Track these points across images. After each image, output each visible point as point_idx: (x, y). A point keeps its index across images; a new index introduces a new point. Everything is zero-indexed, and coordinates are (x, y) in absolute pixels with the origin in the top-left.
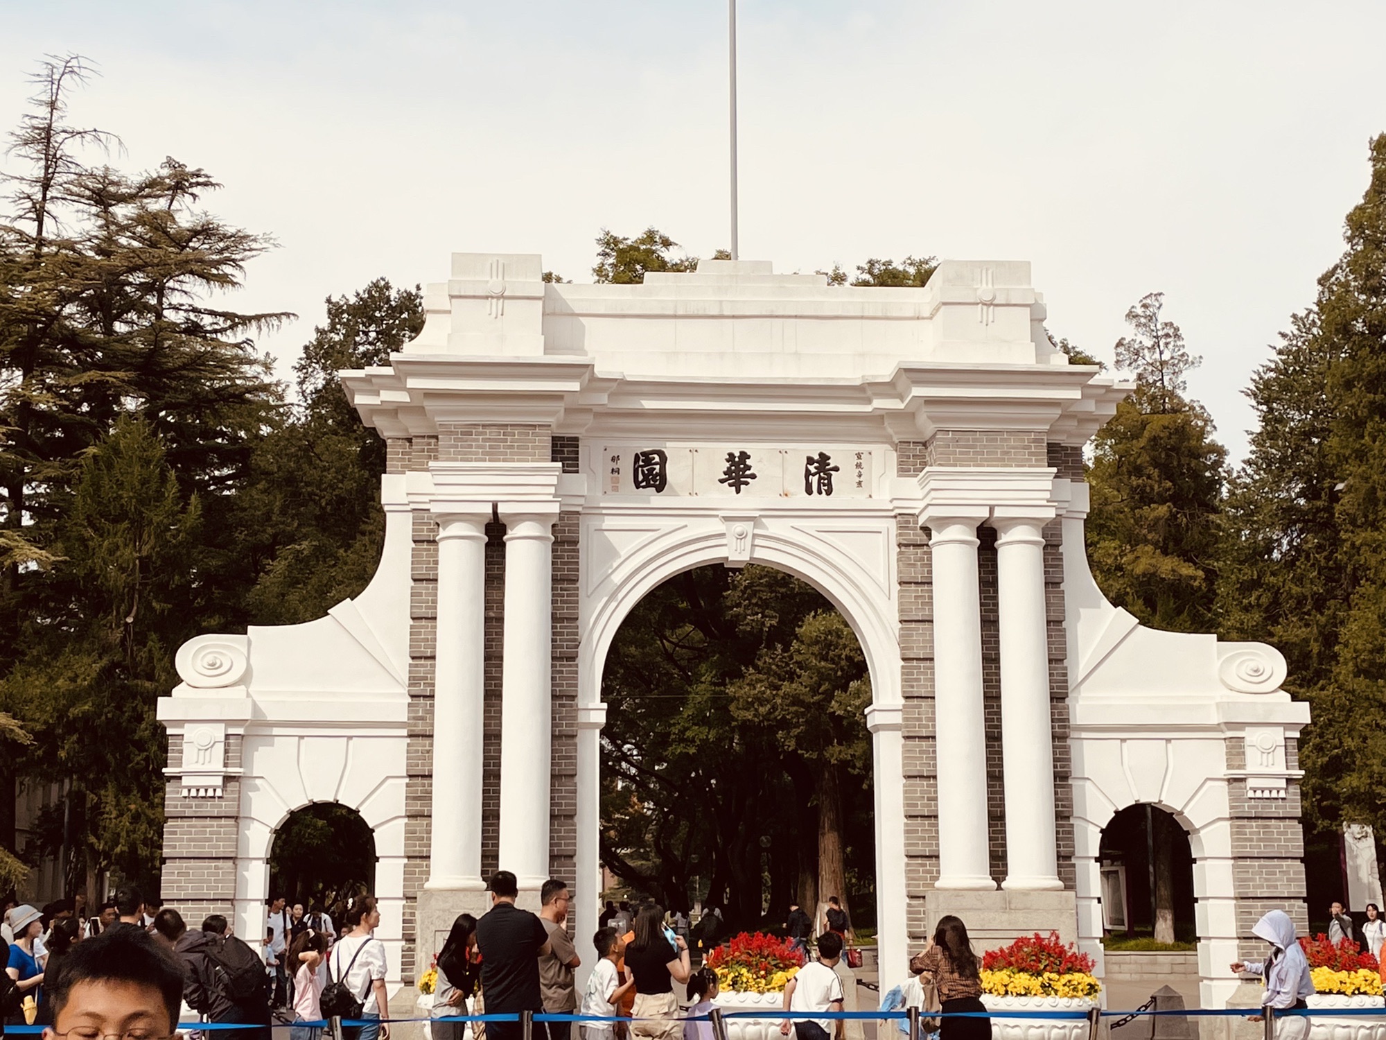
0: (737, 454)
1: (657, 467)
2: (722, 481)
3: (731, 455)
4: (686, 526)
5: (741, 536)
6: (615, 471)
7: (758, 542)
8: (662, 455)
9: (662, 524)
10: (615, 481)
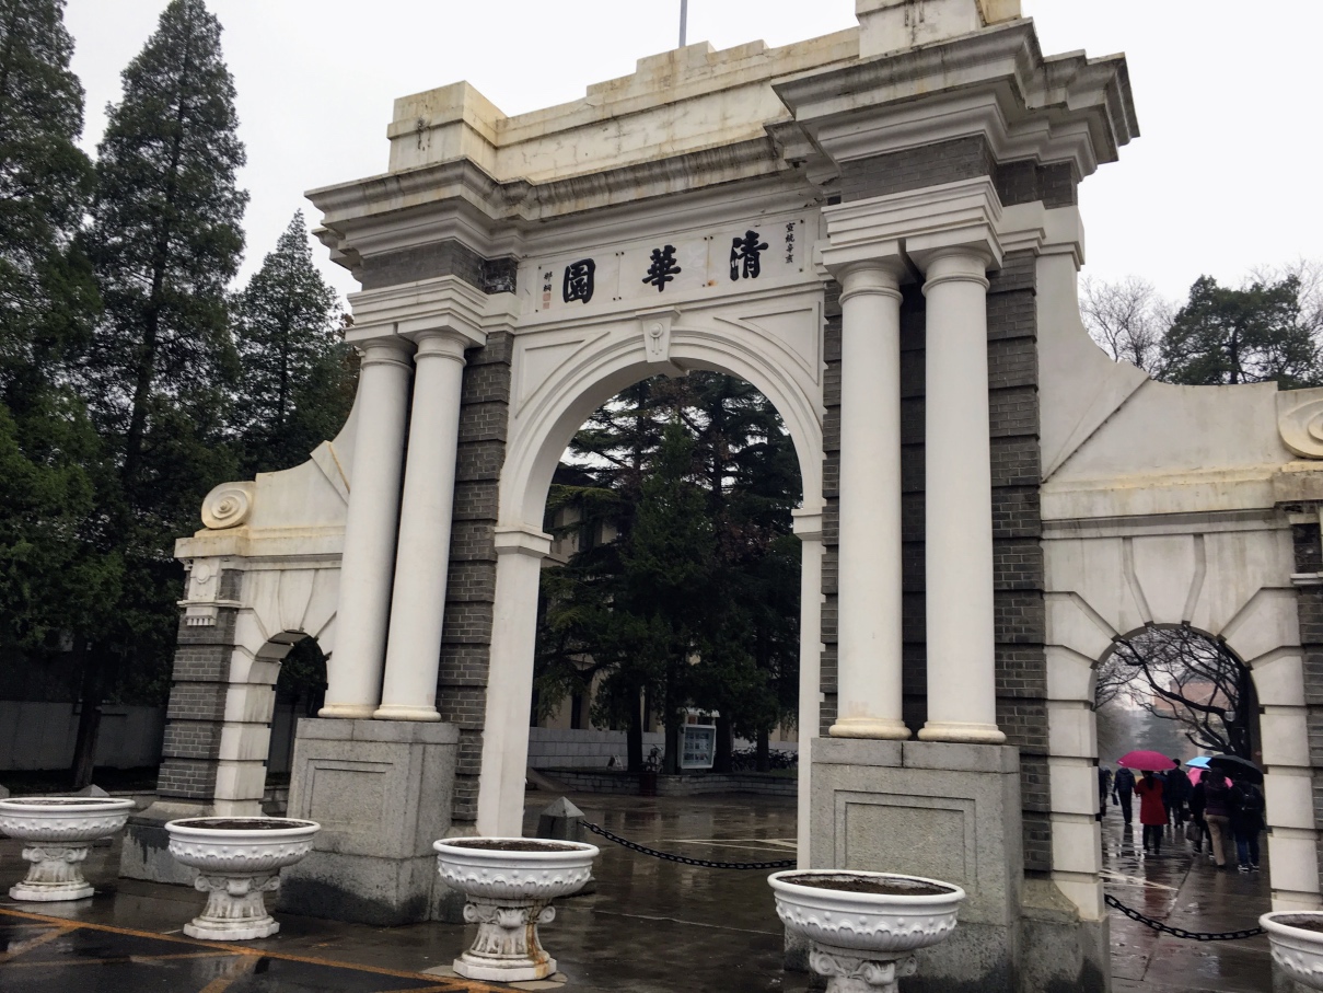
0: (662, 250)
1: (585, 277)
2: (645, 281)
3: (656, 252)
4: (609, 333)
5: (656, 336)
6: (547, 288)
7: (678, 340)
8: (591, 264)
9: (589, 335)
10: (547, 298)
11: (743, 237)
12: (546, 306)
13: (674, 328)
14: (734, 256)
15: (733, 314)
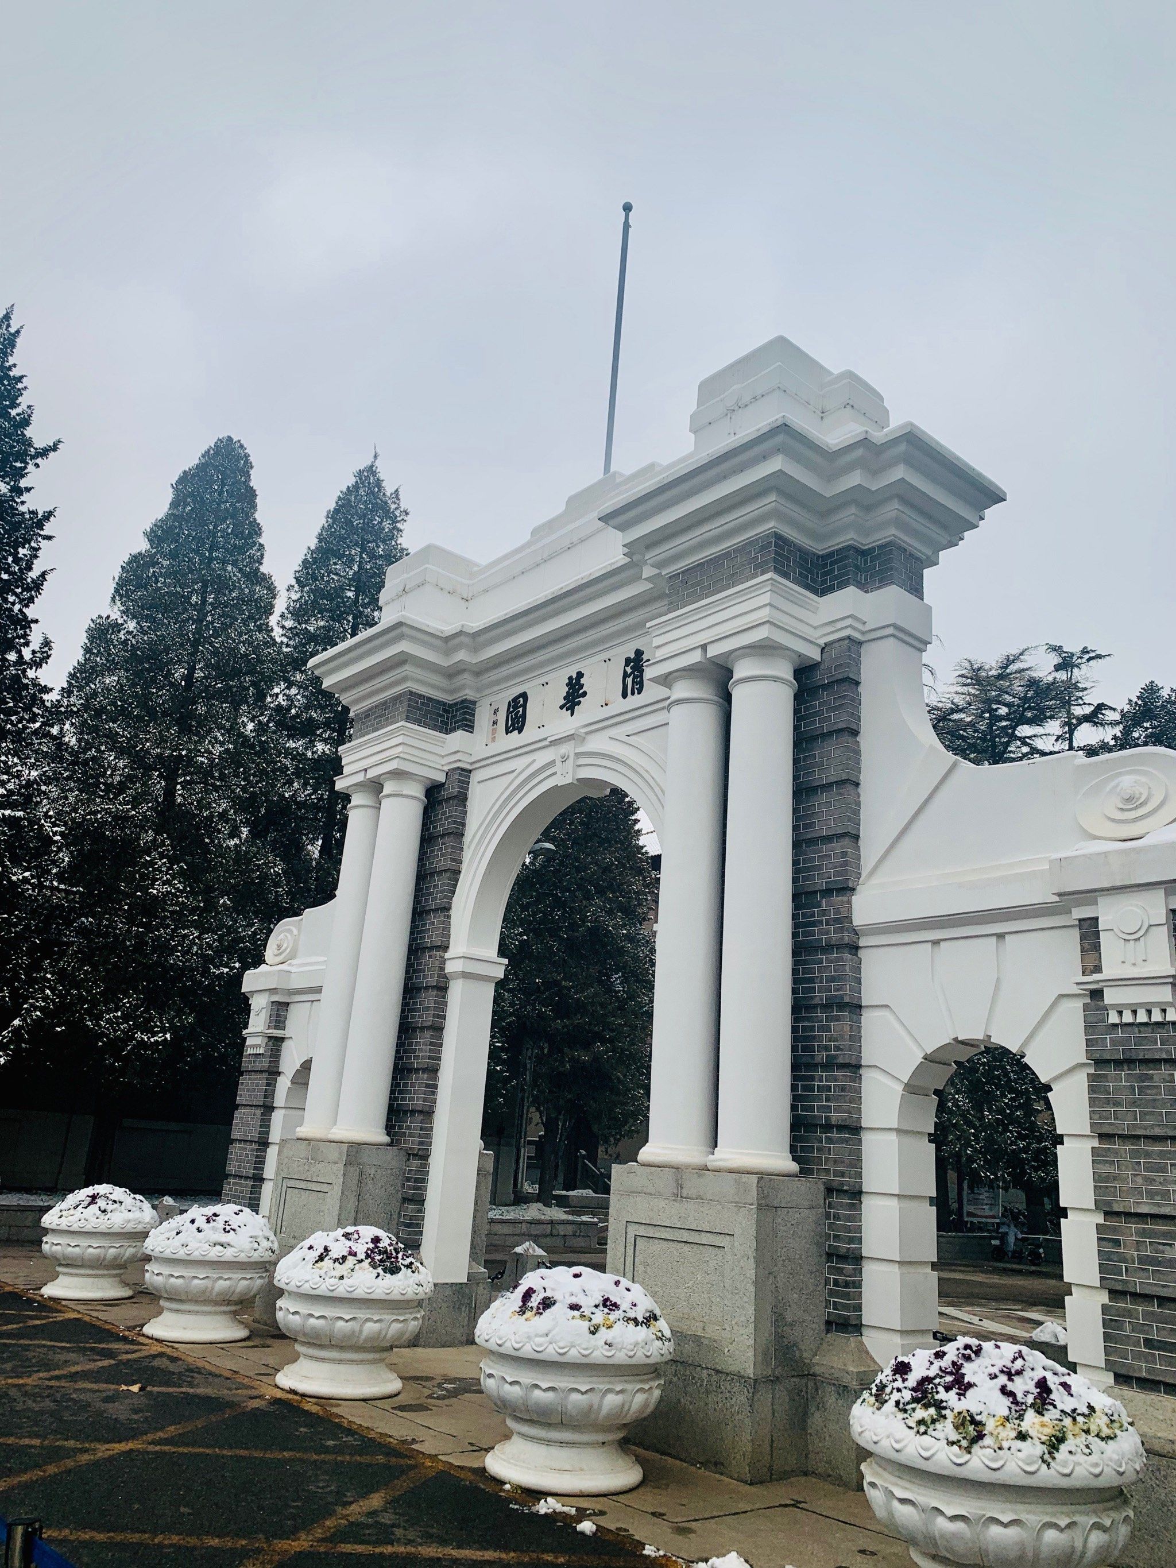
0: (574, 676)
1: (521, 709)
2: (561, 707)
3: (570, 678)
4: (534, 761)
5: (564, 759)
6: (495, 723)
7: (581, 761)
8: (524, 696)
9: (519, 764)
10: (494, 731)
11: (632, 656)
12: (494, 739)
13: (577, 751)
14: (626, 675)
15: (619, 731)
